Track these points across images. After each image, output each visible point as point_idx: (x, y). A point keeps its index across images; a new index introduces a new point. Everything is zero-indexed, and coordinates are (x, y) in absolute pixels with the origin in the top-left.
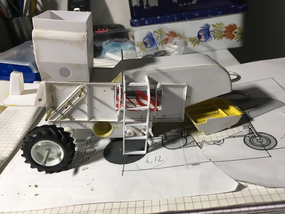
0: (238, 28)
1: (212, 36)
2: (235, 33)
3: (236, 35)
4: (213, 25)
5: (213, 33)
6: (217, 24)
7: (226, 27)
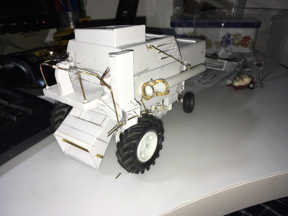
0: (252, 40)
1: (232, 43)
2: (249, 43)
3: (249, 44)
4: (234, 35)
5: (232, 40)
6: (237, 34)
7: (243, 38)
